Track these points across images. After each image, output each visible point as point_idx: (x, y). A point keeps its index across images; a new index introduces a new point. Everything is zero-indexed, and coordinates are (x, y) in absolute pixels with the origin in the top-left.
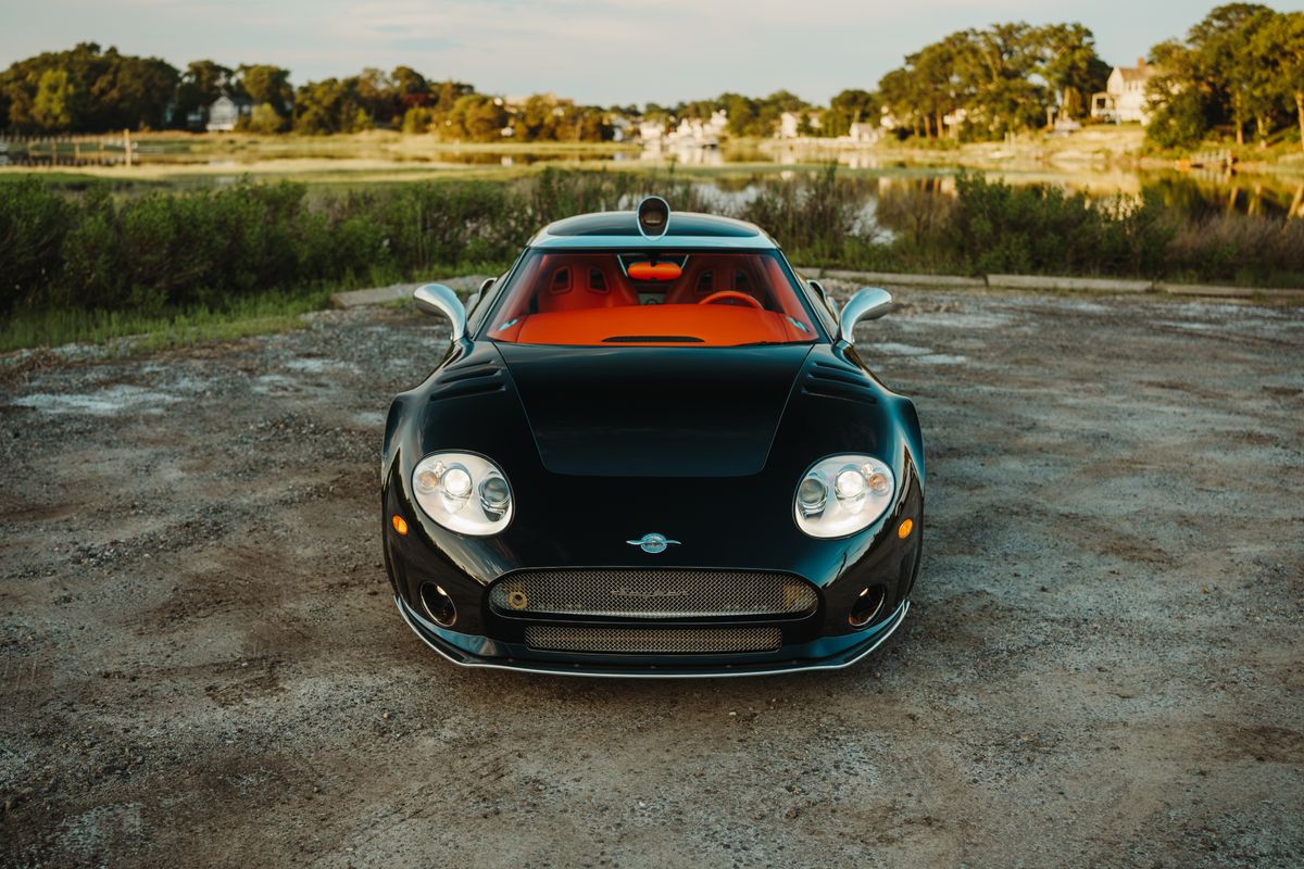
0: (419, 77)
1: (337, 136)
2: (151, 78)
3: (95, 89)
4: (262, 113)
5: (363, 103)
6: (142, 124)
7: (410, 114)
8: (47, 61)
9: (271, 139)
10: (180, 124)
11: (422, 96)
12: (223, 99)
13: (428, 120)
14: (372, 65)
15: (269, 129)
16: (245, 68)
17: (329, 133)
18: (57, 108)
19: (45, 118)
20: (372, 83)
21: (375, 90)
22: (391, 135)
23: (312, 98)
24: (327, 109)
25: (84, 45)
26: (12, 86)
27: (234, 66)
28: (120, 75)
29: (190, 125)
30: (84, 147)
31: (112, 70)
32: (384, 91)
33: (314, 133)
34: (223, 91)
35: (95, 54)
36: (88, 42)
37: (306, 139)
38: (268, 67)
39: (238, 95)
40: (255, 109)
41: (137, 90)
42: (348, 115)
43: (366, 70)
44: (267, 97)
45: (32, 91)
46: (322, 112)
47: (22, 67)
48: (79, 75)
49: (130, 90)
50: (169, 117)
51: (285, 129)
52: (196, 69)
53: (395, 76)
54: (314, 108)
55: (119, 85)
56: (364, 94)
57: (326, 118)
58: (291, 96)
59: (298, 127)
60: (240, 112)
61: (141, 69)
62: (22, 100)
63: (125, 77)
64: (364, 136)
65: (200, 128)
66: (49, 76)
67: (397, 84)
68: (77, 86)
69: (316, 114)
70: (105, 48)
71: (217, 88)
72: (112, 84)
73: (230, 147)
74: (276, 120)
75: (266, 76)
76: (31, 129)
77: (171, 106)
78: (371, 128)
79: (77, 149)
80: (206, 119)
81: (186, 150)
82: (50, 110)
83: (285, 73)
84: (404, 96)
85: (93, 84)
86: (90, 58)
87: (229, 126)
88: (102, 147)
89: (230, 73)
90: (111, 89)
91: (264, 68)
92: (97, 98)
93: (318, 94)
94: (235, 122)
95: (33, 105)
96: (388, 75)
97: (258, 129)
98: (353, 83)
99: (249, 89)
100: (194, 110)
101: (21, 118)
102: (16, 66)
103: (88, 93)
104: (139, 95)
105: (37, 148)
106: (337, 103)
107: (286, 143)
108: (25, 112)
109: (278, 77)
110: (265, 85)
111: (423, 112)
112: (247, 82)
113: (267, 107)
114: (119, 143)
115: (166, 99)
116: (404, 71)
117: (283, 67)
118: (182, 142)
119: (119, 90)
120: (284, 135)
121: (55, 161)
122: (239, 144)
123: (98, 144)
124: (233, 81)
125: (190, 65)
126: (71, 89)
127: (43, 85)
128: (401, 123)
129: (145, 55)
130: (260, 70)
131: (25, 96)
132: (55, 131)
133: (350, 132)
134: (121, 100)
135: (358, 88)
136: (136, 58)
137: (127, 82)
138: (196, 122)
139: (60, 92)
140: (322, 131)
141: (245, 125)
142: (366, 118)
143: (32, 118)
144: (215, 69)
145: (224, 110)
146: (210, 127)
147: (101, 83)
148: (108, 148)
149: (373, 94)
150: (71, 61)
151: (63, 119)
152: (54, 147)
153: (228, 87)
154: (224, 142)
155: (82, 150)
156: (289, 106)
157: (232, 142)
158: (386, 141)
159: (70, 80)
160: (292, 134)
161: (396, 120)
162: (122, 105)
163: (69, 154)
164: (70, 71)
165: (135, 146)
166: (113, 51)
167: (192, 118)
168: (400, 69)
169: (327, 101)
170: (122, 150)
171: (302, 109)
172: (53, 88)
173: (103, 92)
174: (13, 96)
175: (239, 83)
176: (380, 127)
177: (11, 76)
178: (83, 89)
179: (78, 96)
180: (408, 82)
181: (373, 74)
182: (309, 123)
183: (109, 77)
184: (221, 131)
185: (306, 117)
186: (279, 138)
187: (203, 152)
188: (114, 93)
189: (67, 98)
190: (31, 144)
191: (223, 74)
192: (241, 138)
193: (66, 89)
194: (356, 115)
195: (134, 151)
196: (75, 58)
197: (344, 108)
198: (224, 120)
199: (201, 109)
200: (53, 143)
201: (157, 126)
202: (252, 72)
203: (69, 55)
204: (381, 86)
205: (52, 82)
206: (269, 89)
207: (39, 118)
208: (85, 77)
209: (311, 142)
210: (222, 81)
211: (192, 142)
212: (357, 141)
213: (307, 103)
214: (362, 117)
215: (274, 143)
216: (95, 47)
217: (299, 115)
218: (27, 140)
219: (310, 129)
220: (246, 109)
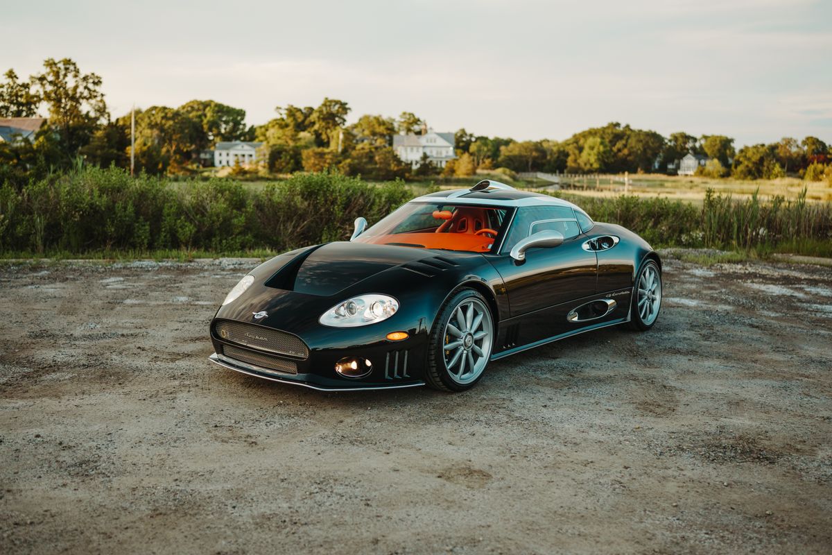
0: (823, 144)
1: (759, 181)
2: (647, 142)
3: (615, 149)
4: (713, 165)
5: (779, 160)
6: (639, 169)
7: (811, 167)
8: (592, 133)
9: (717, 181)
10: (663, 170)
11: (822, 157)
12: (689, 156)
13: (822, 172)
14: (789, 136)
15: (716, 176)
16: (705, 137)
17: (755, 178)
18: (593, 159)
19: (585, 164)
20: (788, 147)
21: (790, 152)
22: (796, 181)
23: (745, 156)
24: (754, 163)
25: (612, 124)
26: (571, 146)
27: (698, 136)
28: (630, 141)
29: (668, 171)
30: (602, 182)
31: (626, 137)
32: (795, 152)
33: (745, 178)
34: (690, 151)
35: (617, 128)
36: (614, 123)
37: (738, 182)
38: (721, 137)
39: (699, 154)
40: (708, 162)
41: (639, 149)
42: (768, 167)
43: (784, 139)
44: (718, 155)
45: (581, 149)
46: (750, 165)
47: (578, 136)
48: (607, 141)
49: (635, 149)
50: (657, 165)
51: (726, 175)
52: (675, 138)
53: (804, 143)
54: (746, 163)
55: (628, 146)
56: (781, 155)
57: (753, 169)
58: (733, 154)
59: (734, 174)
60: (699, 163)
61: (642, 137)
62: (574, 154)
63: (632, 142)
64: (778, 181)
65: (674, 173)
66: (591, 141)
67: (806, 148)
68: (605, 146)
69: (747, 166)
70: (623, 125)
71: (688, 149)
72: (625, 146)
73: (690, 184)
74: (722, 169)
75: (718, 142)
76: (577, 171)
77: (658, 159)
78: (782, 177)
79: (598, 182)
80: (678, 167)
81: (662, 185)
82: (589, 160)
83: (731, 141)
84: (810, 156)
85: (614, 145)
86: (614, 131)
87: (691, 172)
88: (611, 182)
89: (695, 140)
90: (623, 149)
91: (718, 137)
92: (615, 155)
93: (749, 154)
94: (695, 170)
95: (580, 157)
96: (800, 143)
97: (709, 175)
98: (773, 148)
99: (706, 150)
100: (672, 161)
101: (573, 165)
102: (575, 136)
103: (611, 150)
104: (639, 152)
105: (579, 182)
106: (762, 160)
107: (725, 183)
108: (575, 161)
109: (726, 143)
110: (717, 147)
111: (820, 166)
112: (706, 146)
113: (716, 161)
114: (621, 180)
115: (655, 155)
116: (810, 140)
117: (729, 137)
118: (661, 181)
119: (629, 150)
120: (726, 178)
121: (585, 189)
122: (695, 183)
123: (610, 180)
124: (697, 145)
125: (671, 135)
126: (602, 148)
127: (586, 147)
128: (804, 174)
129: (645, 129)
130: (715, 138)
131: (577, 152)
132: (590, 172)
133: (769, 178)
134: (630, 154)
135: (777, 151)
136: (641, 131)
137: (633, 145)
138: (673, 169)
139: (595, 151)
140: (749, 177)
141: (701, 172)
142: (780, 170)
143: (579, 164)
144: (687, 138)
145: (689, 162)
146: (679, 172)
147: (619, 145)
148: (615, 183)
149: (788, 154)
150: (604, 132)
151: (596, 166)
152: (585, 181)
153: (694, 149)
154: (687, 182)
155: (600, 183)
156: (731, 161)
157: (691, 182)
158: (792, 185)
159: (602, 143)
160: (730, 178)
161: (801, 171)
162: (629, 158)
163: (594, 185)
164: (602, 138)
165: (631, 182)
166: (628, 126)
167: (670, 166)
168: (808, 139)
169: (756, 158)
170: (623, 184)
171: (738, 163)
172: (592, 148)
173: (619, 150)
174: (571, 152)
175: (701, 147)
176: (789, 176)
177: (571, 142)
178: (608, 148)
179: (604, 152)
180: (814, 147)
181: (789, 142)
182: (742, 172)
183: (624, 142)
184: (686, 175)
185: (740, 168)
186: (722, 181)
187: (672, 187)
188: (626, 151)
189: (599, 153)
190: (577, 179)
191: (690, 141)
192: (697, 180)
193: (599, 149)
194: (773, 169)
195: (630, 185)
196: (607, 131)
197: (765, 164)
198: (689, 168)
199: (676, 161)
200: (584, 179)
201: (648, 171)
202: (709, 140)
203: (604, 129)
204: (794, 150)
205: (592, 145)
206: (719, 150)
207: (582, 164)
208: (610, 142)
209: (741, 184)
210: (690, 145)
211: (667, 181)
212: (773, 185)
213: (741, 159)
214: (777, 168)
215: (718, 183)
216: (618, 125)
217: (736, 167)
218: (575, 176)
219: (742, 176)
220: (703, 162)
